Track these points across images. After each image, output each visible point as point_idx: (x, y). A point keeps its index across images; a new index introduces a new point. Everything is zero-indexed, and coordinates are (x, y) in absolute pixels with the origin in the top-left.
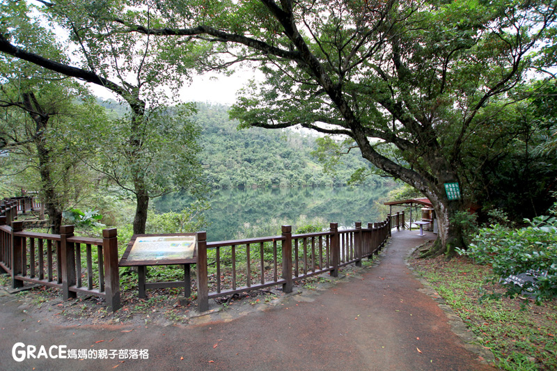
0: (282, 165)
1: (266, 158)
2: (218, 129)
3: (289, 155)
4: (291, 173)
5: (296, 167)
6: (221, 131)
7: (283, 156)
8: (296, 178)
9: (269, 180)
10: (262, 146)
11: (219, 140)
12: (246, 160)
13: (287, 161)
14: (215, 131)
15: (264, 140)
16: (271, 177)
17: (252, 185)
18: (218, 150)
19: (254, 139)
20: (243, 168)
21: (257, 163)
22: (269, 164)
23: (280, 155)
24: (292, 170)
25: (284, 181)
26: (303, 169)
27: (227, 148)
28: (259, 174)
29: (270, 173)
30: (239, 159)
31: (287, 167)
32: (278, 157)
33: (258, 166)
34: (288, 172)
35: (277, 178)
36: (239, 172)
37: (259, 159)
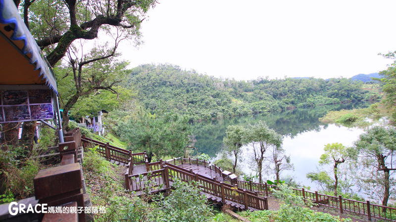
0: (215, 103)
1: (203, 100)
2: (166, 82)
3: (218, 95)
4: (223, 108)
5: (225, 104)
6: (168, 83)
7: (214, 97)
8: (227, 111)
9: (209, 115)
10: (198, 91)
11: (168, 90)
12: (190, 102)
13: (218, 100)
14: (164, 84)
15: (199, 87)
16: (210, 112)
17: (198, 119)
18: (169, 97)
19: (192, 86)
20: (190, 108)
21: (198, 103)
22: (207, 104)
23: (212, 96)
24: (223, 106)
25: (220, 114)
26: (231, 104)
27: (175, 95)
28: (201, 111)
29: (208, 110)
30: (185, 102)
31: (219, 104)
32: (211, 98)
33: (199, 105)
34: (220, 108)
35: (214, 113)
36: (187, 111)
37: (199, 101)
